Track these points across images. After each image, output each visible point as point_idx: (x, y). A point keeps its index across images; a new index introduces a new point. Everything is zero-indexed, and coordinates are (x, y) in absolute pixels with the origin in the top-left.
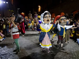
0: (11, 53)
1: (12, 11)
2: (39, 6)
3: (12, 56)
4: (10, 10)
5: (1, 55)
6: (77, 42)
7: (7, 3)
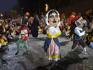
0: (17, 59)
2: (46, 5)
6: (90, 45)
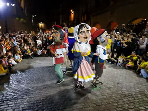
1: (22, 19)
2: (71, 11)
3: (27, 102)
4: (17, 19)
5: (7, 100)
7: (14, 5)
